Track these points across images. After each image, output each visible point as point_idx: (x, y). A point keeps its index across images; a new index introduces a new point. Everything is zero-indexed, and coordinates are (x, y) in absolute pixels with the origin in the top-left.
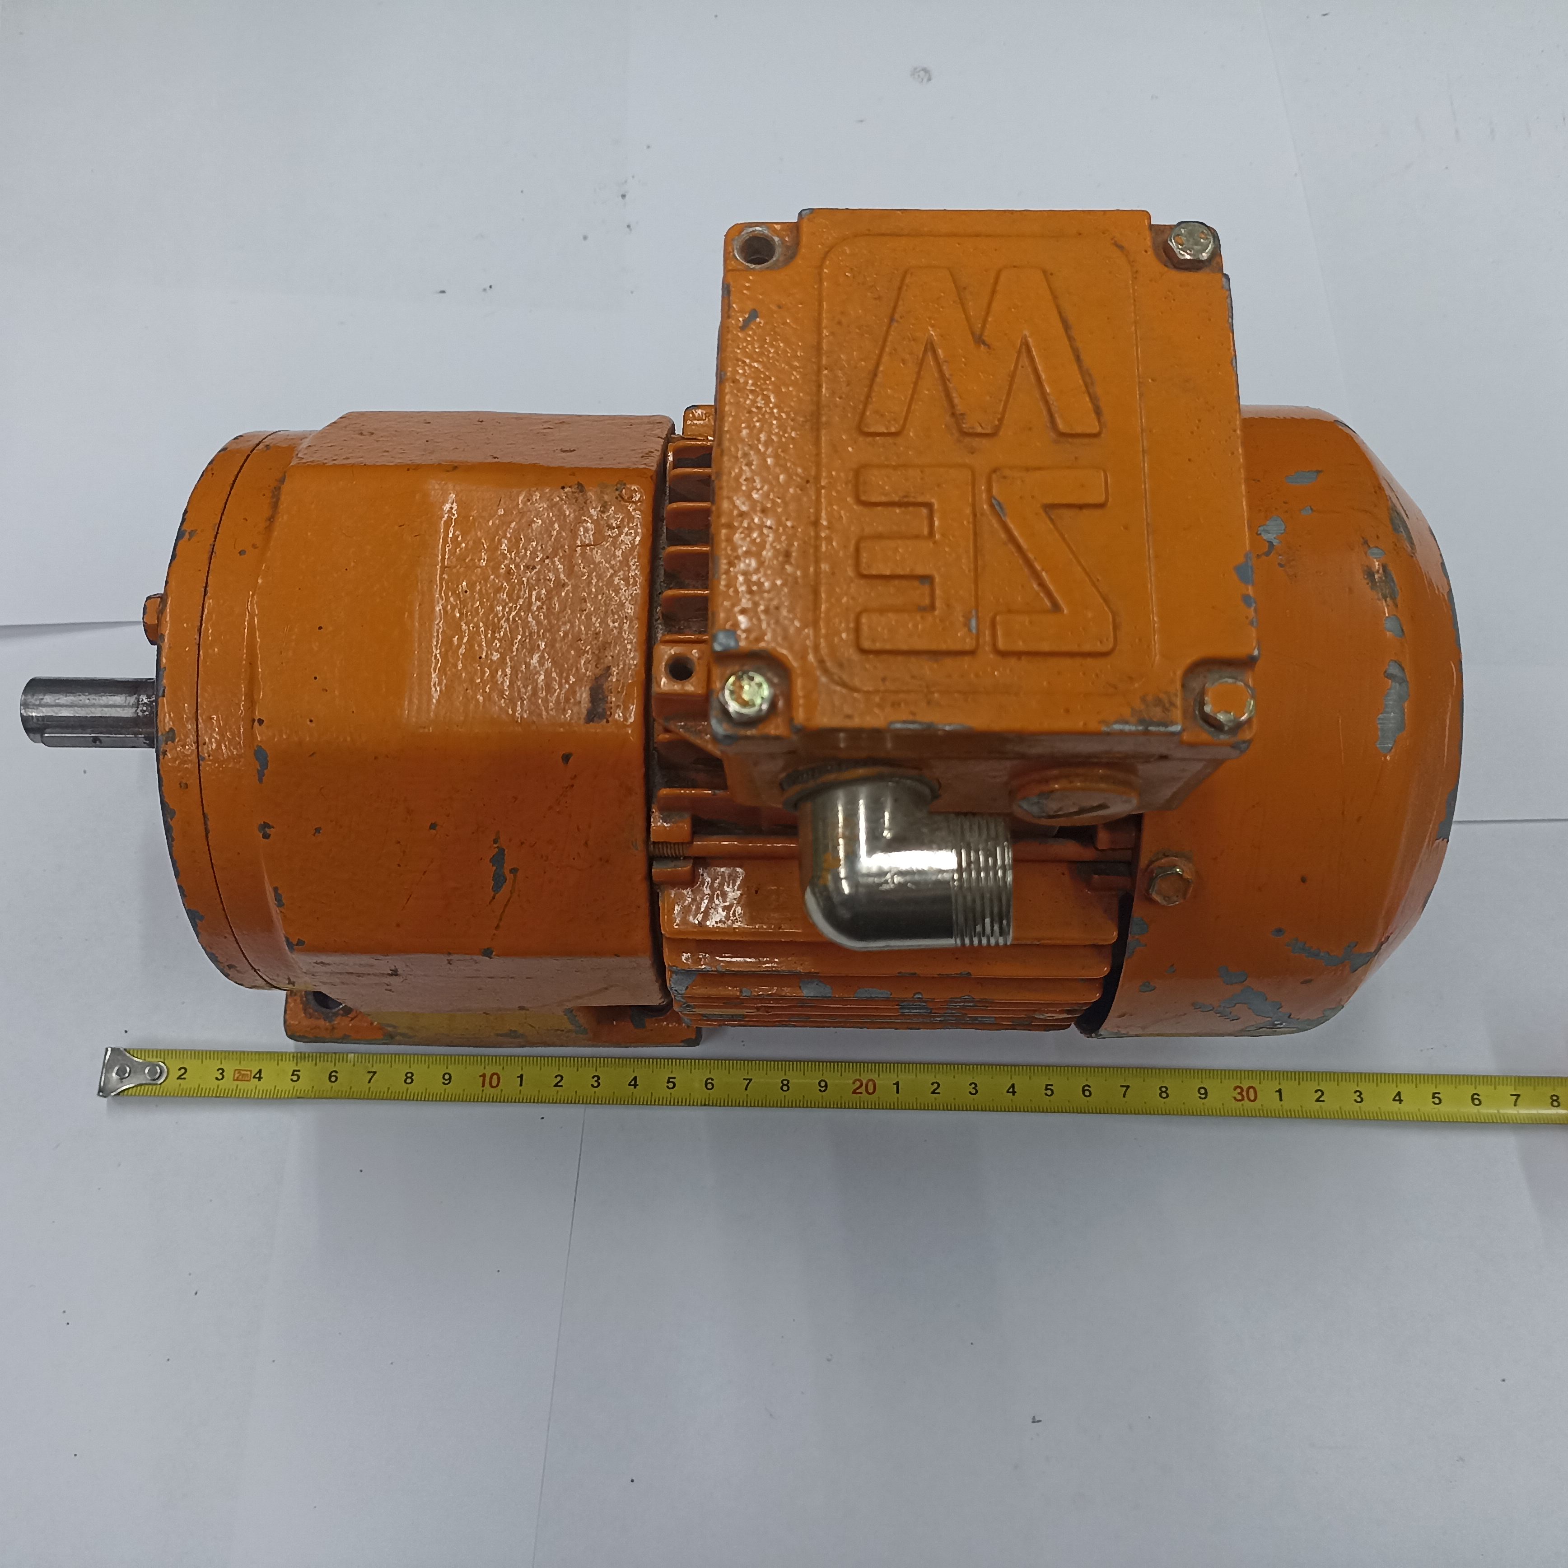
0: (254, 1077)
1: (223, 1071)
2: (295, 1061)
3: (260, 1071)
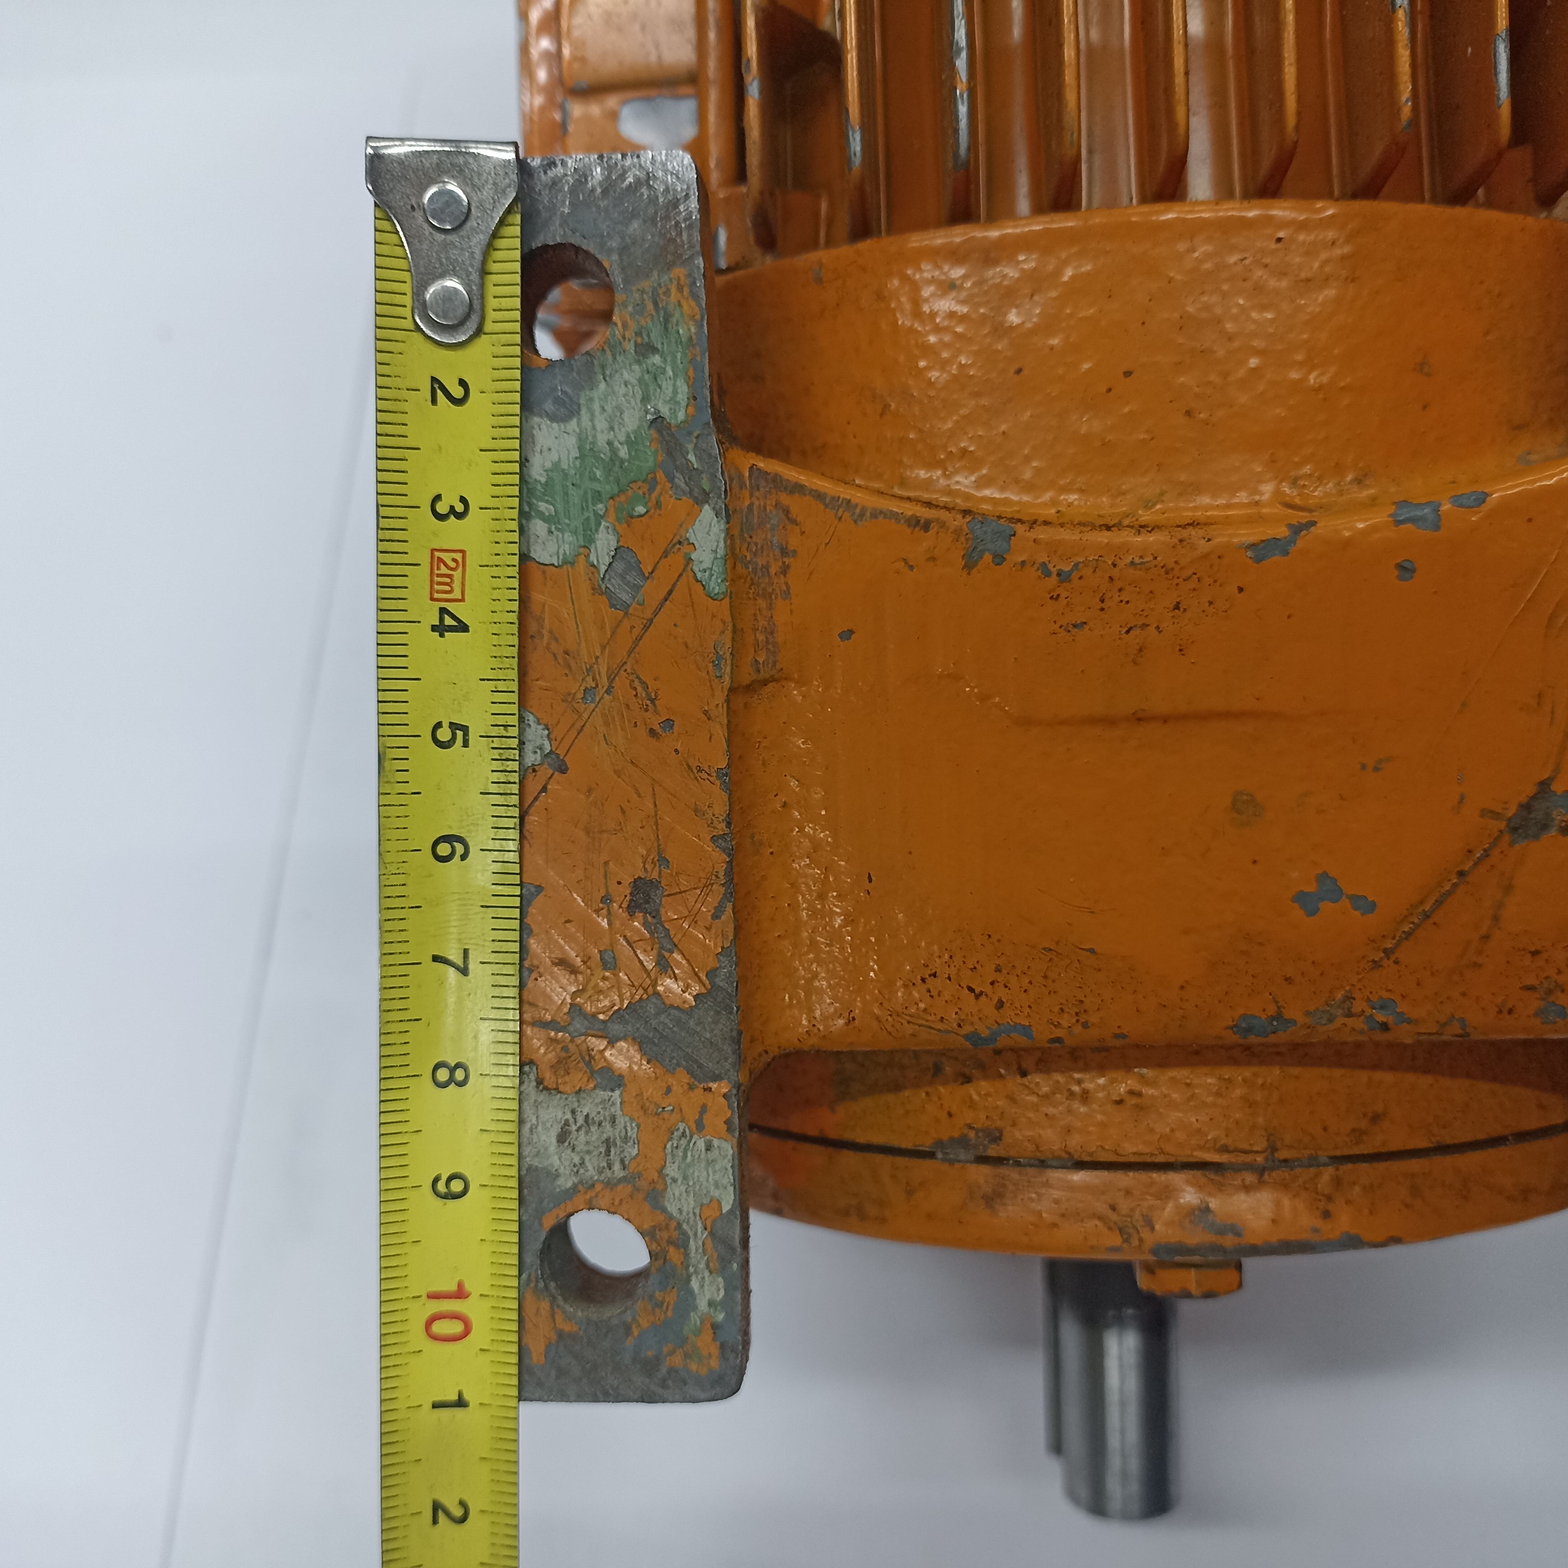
0: (443, 611)
1: (460, 516)
2: (495, 731)
3: (463, 627)
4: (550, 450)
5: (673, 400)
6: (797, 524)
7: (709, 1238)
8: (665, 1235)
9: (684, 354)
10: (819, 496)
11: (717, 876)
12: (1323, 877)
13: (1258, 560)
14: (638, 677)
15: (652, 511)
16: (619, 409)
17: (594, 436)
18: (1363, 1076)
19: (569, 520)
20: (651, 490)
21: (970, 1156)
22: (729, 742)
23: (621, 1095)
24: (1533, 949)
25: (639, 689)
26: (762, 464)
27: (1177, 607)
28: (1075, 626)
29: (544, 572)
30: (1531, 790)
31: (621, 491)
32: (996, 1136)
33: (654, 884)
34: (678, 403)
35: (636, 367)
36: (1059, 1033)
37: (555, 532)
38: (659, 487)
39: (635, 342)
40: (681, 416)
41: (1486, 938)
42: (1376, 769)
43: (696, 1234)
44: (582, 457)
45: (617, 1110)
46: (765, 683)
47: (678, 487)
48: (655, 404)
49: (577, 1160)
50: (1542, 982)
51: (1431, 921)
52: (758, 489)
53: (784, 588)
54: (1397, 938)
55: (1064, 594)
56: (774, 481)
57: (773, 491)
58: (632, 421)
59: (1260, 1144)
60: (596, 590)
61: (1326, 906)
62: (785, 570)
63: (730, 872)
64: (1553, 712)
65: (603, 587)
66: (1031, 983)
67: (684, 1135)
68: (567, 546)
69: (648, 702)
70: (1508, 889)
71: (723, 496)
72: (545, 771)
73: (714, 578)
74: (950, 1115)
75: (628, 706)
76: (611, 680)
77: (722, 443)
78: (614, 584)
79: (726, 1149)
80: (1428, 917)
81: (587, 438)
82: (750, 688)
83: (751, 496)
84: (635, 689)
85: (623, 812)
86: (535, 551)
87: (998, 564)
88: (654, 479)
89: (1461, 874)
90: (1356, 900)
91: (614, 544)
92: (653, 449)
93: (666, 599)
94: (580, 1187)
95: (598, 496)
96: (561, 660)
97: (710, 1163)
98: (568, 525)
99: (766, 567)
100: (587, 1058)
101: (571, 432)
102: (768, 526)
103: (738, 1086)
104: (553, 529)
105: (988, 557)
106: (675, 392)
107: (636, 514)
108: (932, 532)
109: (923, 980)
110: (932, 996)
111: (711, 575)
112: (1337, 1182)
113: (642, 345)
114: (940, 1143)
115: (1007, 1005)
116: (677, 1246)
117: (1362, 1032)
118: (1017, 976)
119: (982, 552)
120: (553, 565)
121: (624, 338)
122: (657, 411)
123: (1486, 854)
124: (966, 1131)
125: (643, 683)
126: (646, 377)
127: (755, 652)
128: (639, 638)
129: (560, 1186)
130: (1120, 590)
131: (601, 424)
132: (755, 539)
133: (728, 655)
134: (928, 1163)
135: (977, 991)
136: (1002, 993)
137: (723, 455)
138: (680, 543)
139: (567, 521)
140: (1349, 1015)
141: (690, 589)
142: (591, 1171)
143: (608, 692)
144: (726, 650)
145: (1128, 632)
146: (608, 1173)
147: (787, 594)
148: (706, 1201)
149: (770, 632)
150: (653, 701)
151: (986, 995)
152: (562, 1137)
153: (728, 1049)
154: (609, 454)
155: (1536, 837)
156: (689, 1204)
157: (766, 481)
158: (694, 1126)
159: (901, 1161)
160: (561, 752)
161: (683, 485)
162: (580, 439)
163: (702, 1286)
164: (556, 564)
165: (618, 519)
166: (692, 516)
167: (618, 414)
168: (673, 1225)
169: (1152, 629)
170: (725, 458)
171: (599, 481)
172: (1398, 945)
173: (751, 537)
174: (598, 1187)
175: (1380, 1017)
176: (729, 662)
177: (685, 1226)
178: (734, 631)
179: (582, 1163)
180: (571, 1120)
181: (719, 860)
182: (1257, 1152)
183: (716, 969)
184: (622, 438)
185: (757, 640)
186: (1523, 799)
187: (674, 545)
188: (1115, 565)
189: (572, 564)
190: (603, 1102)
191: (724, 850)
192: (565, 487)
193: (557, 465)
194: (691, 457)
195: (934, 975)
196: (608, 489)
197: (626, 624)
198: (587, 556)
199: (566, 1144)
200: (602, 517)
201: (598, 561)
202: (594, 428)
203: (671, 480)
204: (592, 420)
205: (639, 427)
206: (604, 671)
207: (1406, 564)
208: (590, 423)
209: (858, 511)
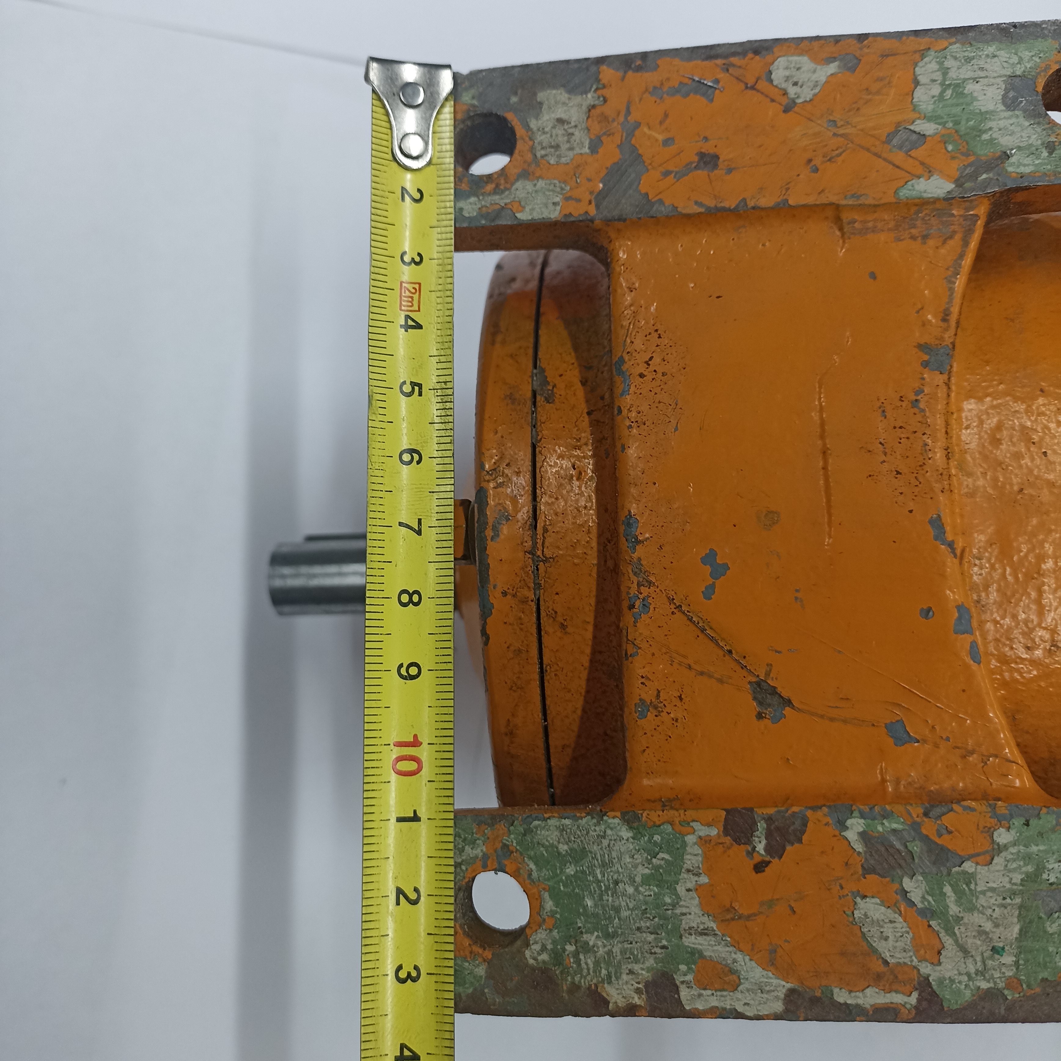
0: (407, 317)
3: (419, 326)
4: (985, 95)
5: (1020, 164)
6: (943, 244)
7: (499, 207)
8: (502, 181)
9: (1049, 170)
10: (961, 256)
11: (721, 202)
12: (726, 567)
13: (931, 522)
14: (844, 151)
15: (949, 155)
16: (1012, 133)
17: (994, 120)
18: (590, 618)
19: (942, 108)
20: (963, 154)
21: (535, 387)
22: (804, 206)
23: (586, 153)
24: (683, 697)
25: (837, 152)
26: (980, 223)
27: (898, 473)
28: (884, 411)
29: (907, 94)
30: (785, 694)
31: (961, 136)
32: (549, 400)
33: (716, 166)
34: (1018, 167)
35: (1039, 142)
36: (625, 412)
37: (933, 100)
38: (964, 158)
39: (1056, 141)
40: (1010, 169)
41: (690, 667)
42: (796, 598)
43: (502, 199)
44: (981, 113)
45: (577, 151)
46: (841, 229)
47: (965, 169)
48: (1017, 155)
49: (546, 130)
50: (662, 702)
51: (699, 633)
52: (964, 221)
53: (902, 238)
54: (688, 614)
55: (904, 404)
56: (970, 230)
57: (963, 229)
58: (1006, 141)
59: (548, 553)
60: (898, 124)
61: (708, 569)
62: (913, 238)
63: (724, 209)
64: (837, 707)
65: (900, 129)
66: (656, 394)
67: (562, 189)
68: (925, 106)
69: (829, 158)
70: (721, 681)
71: (961, 196)
72: (784, 101)
73: (908, 192)
74: (561, 375)
75: (826, 146)
76: (842, 135)
77: (993, 196)
78: (902, 135)
79: (554, 214)
80: (702, 631)
81: (993, 116)
82: (838, 220)
83: (961, 216)
84: (837, 150)
85: (760, 146)
86: (921, 89)
87: (922, 364)
88: (969, 155)
89: (730, 652)
90: (712, 587)
91: (927, 133)
92: (988, 154)
93: (894, 165)
94: (530, 133)
95: (957, 123)
96: (854, 106)
97: (546, 205)
98: (938, 107)
99: (914, 227)
100: (608, 133)
101: (997, 106)
102: (941, 227)
103: (592, 221)
104: (936, 98)
105: (926, 357)
106: (1025, 165)
107: (947, 145)
108: (941, 324)
109: (656, 331)
110: (646, 336)
111: (910, 190)
112: (524, 601)
113: (1054, 145)
114: (543, 370)
115: (641, 380)
116: (495, 189)
117: (628, 593)
118: (660, 386)
119: (929, 354)
120: (913, 99)
121: (1058, 135)
122: (1012, 155)
123: (743, 667)
124: (551, 384)
125: (840, 154)
126: (1034, 148)
127: (861, 221)
128: (868, 150)
129: (531, 121)
130: (908, 438)
131: (1002, 123)
132: (933, 218)
133: (860, 202)
134: (531, 365)
135: (650, 362)
136: (649, 377)
137: (987, 196)
138: (930, 172)
139: (941, 106)
140: (639, 585)
141: (900, 178)
142: (540, 138)
143: (835, 134)
144: (862, 201)
145: (881, 443)
146: (539, 148)
147: (899, 240)
148: (523, 203)
149: (874, 230)
150: (829, 160)
151: (647, 368)
152: (560, 121)
153: (616, 213)
154: (984, 128)
155: (755, 699)
156: (521, 194)
157: (969, 225)
158: (568, 195)
159: (531, 352)
160: (796, 109)
161: (966, 172)
162: (993, 111)
163: (471, 203)
164: (914, 101)
165: (943, 135)
166: (948, 177)
167: (1009, 133)
168: (508, 186)
169: (883, 458)
170: (984, 197)
171: (967, 123)
172: (684, 613)
173: (934, 216)
174: (531, 143)
175: (638, 604)
176: (855, 203)
177: (507, 193)
178: (875, 206)
179: (544, 133)
180: (570, 126)
181: (730, 203)
182: (543, 551)
183: (664, 204)
184: (994, 136)
185: (869, 222)
186: (779, 690)
187: (928, 168)
188: (924, 434)
189: (914, 110)
190: (582, 143)
191: (737, 206)
192: (962, 104)
193: (976, 99)
194: (984, 176)
195: (660, 337)
196: (962, 128)
197: (877, 143)
198: (919, 118)
199: (556, 123)
200: (944, 126)
201: (917, 125)
202: (1000, 119)
203: (970, 165)
204: (1005, 118)
205: (1001, 145)
206: (847, 131)
207: (931, 613)
208: (1003, 117)
209: (953, 279)
